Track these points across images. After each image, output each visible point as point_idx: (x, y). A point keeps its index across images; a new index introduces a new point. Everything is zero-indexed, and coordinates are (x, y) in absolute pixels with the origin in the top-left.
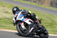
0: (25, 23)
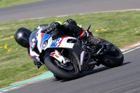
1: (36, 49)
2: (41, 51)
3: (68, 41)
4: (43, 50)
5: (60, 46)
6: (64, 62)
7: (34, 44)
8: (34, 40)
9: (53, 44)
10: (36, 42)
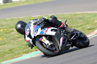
0: (47, 35)
1: (30, 36)
2: (33, 37)
3: (52, 30)
4: (34, 37)
5: (46, 34)
6: (49, 44)
7: (28, 32)
8: (28, 30)
9: (41, 32)
10: (30, 31)
